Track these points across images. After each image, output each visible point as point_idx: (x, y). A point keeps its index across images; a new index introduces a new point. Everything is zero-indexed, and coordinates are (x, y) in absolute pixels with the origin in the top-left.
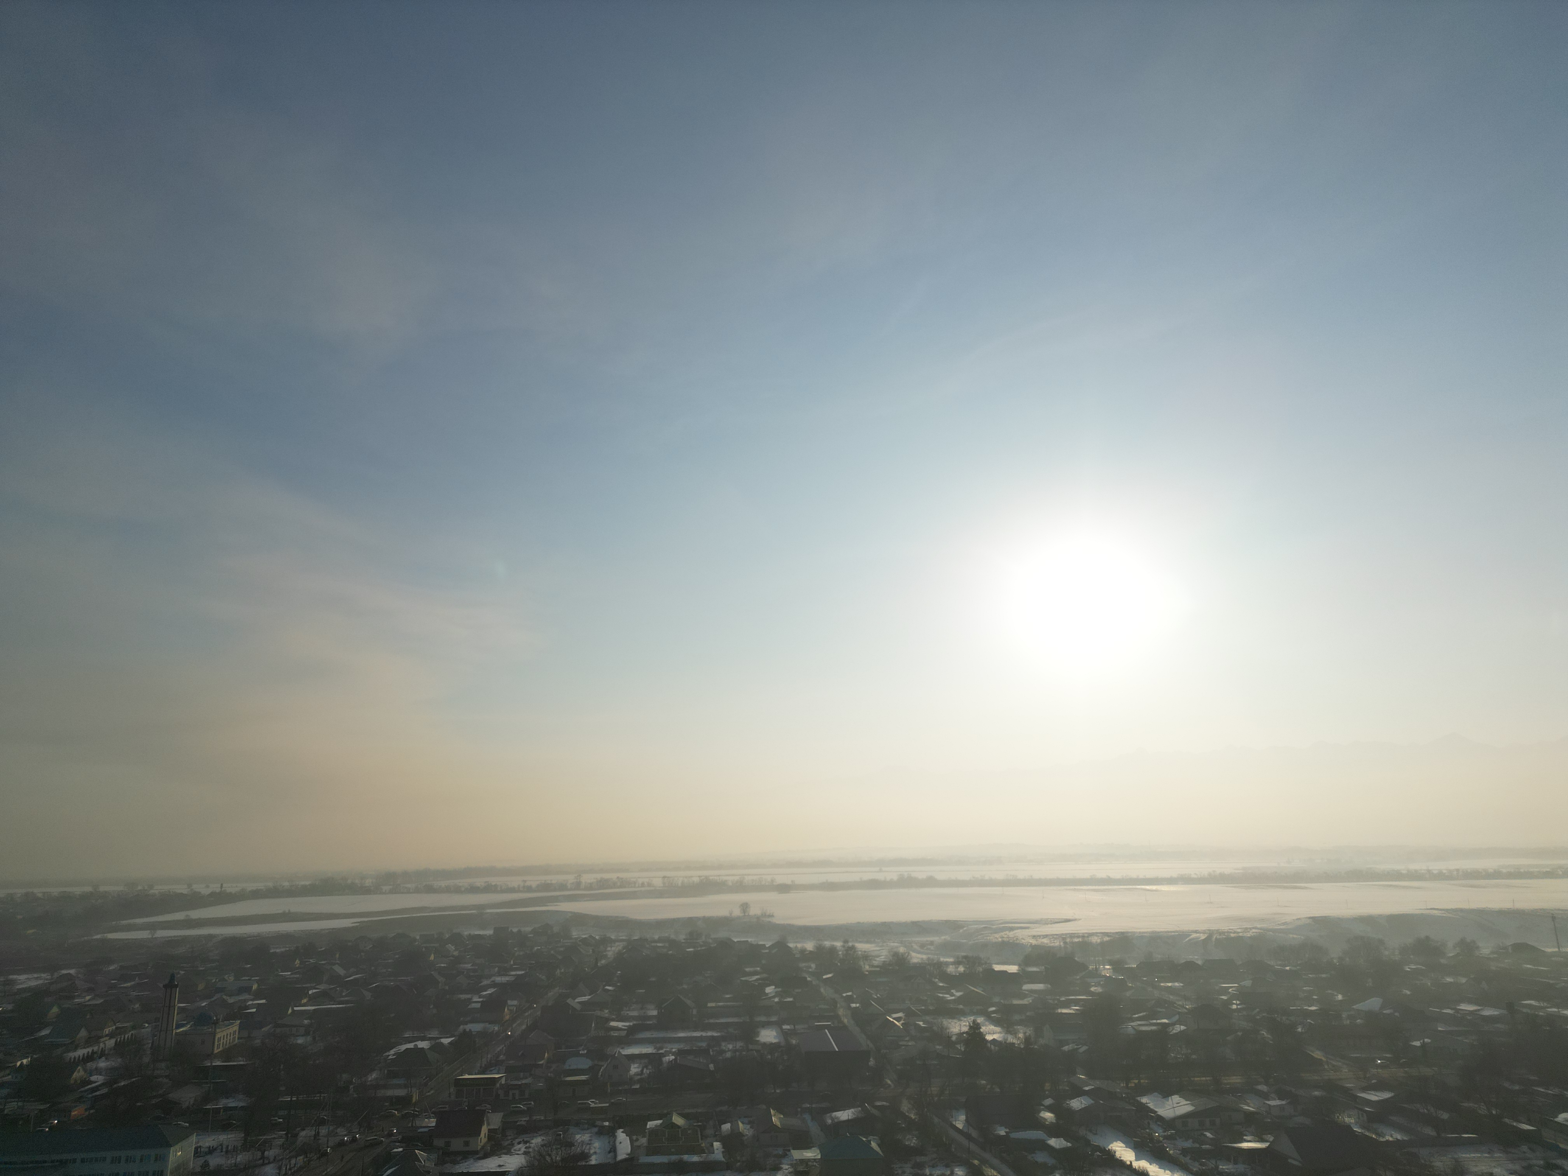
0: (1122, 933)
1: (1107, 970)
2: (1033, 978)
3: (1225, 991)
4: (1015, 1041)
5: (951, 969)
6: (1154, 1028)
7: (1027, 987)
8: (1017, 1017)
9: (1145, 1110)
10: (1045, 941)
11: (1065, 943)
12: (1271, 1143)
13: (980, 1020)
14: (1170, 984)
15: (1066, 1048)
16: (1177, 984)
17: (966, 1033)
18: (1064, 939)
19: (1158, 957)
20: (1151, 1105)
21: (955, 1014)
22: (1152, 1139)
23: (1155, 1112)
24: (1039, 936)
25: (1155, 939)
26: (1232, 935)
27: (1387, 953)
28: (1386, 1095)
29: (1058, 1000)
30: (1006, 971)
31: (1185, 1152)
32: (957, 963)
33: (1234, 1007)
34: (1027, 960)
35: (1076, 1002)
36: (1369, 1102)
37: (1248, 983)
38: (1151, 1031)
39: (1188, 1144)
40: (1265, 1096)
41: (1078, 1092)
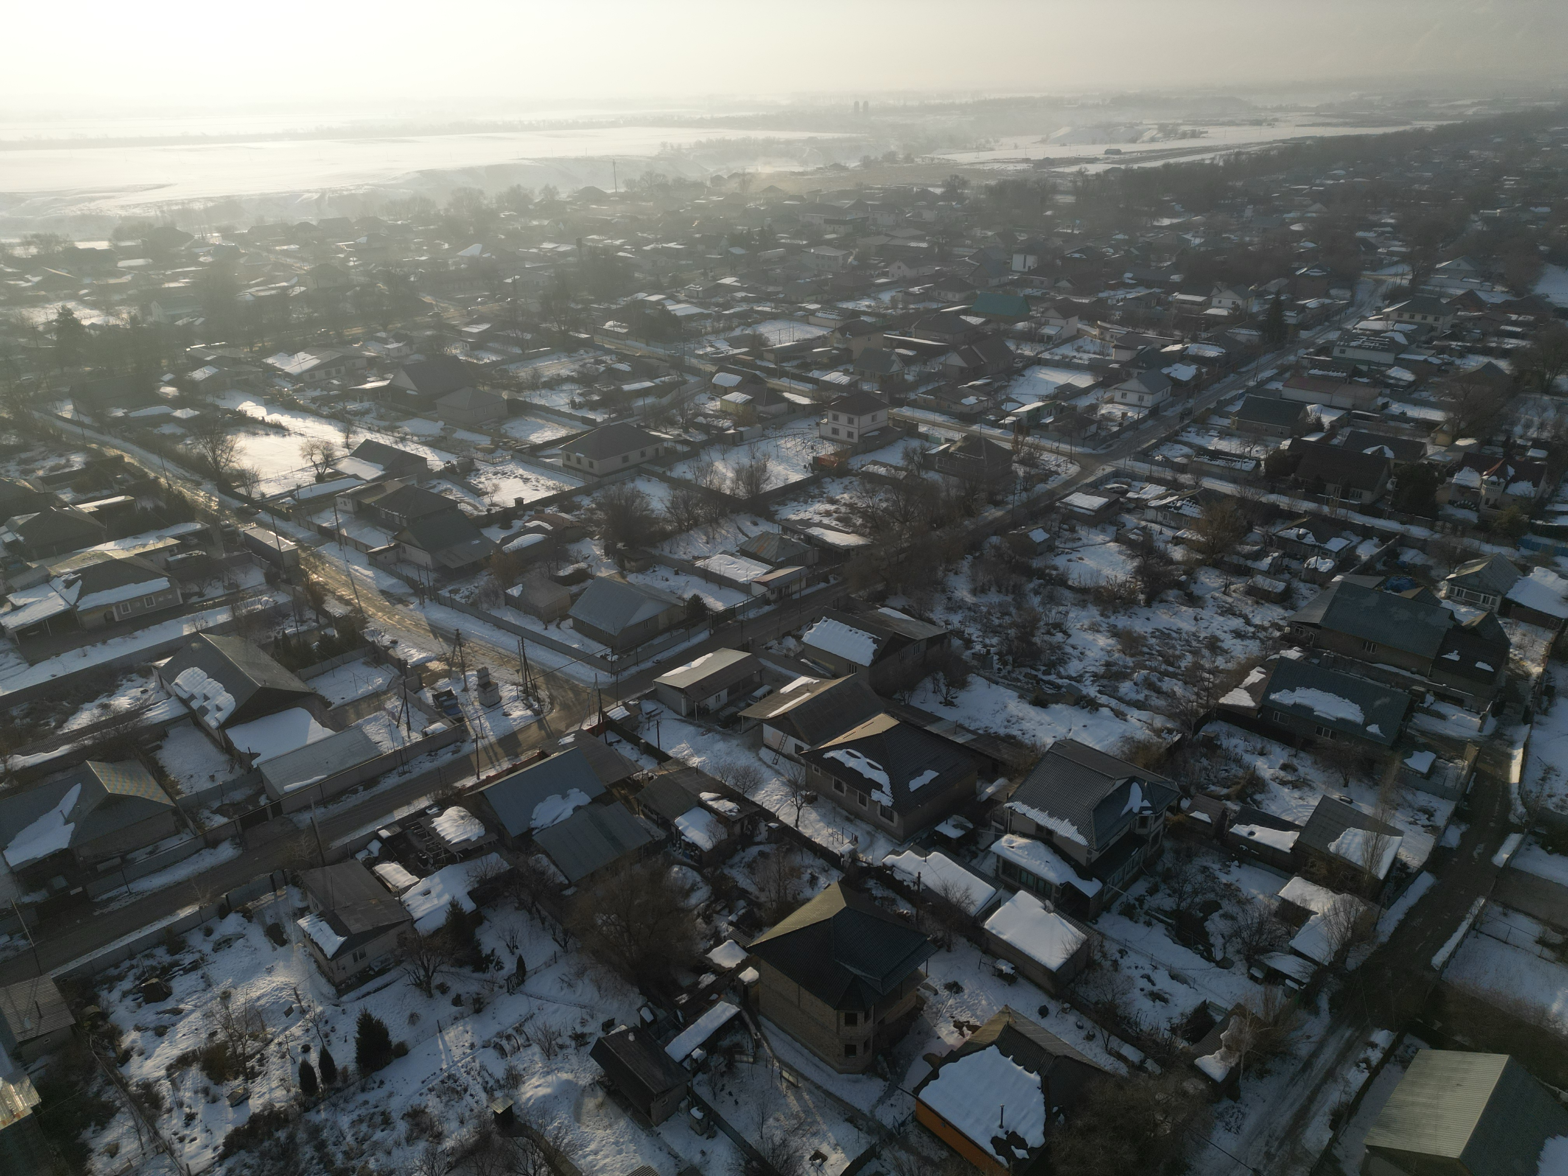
0: (228, 197)
1: (215, 238)
2: (130, 254)
3: (341, 251)
4: (118, 322)
5: (19, 252)
6: (273, 292)
7: (122, 264)
8: (117, 297)
9: (272, 369)
10: (137, 211)
11: (162, 212)
12: (392, 380)
13: (70, 305)
14: (285, 247)
15: (180, 323)
16: (292, 247)
17: (56, 321)
18: (159, 207)
19: (270, 220)
20: (277, 365)
21: (36, 302)
22: (281, 394)
23: (282, 370)
24: (129, 206)
25: (265, 201)
26: (345, 193)
27: (485, 202)
28: (485, 327)
29: (164, 274)
30: (93, 250)
31: (314, 400)
32: (27, 243)
33: (352, 264)
34: (119, 234)
35: (185, 275)
36: (471, 334)
37: (363, 240)
38: (271, 296)
39: (317, 393)
40: (385, 341)
41: (199, 363)
